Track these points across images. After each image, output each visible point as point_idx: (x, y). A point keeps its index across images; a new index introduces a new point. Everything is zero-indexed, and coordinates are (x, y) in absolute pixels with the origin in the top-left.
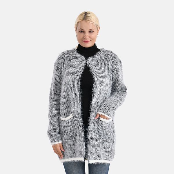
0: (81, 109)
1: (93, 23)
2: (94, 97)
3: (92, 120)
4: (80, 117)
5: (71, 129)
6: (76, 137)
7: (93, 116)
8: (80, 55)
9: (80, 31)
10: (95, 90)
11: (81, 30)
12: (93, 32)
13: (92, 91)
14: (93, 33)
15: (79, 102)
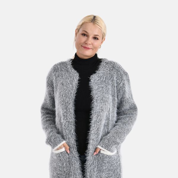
0: (76, 140)
1: (101, 28)
2: (93, 125)
3: (90, 154)
4: (75, 150)
5: (63, 164)
6: (70, 174)
7: (91, 149)
8: (73, 70)
9: (82, 34)
10: (94, 118)
11: (84, 32)
12: (98, 39)
13: (90, 118)
14: (98, 41)
15: (73, 131)
